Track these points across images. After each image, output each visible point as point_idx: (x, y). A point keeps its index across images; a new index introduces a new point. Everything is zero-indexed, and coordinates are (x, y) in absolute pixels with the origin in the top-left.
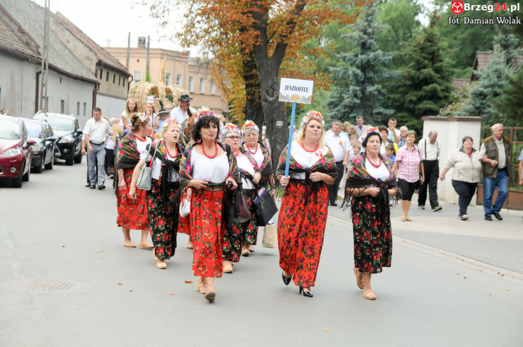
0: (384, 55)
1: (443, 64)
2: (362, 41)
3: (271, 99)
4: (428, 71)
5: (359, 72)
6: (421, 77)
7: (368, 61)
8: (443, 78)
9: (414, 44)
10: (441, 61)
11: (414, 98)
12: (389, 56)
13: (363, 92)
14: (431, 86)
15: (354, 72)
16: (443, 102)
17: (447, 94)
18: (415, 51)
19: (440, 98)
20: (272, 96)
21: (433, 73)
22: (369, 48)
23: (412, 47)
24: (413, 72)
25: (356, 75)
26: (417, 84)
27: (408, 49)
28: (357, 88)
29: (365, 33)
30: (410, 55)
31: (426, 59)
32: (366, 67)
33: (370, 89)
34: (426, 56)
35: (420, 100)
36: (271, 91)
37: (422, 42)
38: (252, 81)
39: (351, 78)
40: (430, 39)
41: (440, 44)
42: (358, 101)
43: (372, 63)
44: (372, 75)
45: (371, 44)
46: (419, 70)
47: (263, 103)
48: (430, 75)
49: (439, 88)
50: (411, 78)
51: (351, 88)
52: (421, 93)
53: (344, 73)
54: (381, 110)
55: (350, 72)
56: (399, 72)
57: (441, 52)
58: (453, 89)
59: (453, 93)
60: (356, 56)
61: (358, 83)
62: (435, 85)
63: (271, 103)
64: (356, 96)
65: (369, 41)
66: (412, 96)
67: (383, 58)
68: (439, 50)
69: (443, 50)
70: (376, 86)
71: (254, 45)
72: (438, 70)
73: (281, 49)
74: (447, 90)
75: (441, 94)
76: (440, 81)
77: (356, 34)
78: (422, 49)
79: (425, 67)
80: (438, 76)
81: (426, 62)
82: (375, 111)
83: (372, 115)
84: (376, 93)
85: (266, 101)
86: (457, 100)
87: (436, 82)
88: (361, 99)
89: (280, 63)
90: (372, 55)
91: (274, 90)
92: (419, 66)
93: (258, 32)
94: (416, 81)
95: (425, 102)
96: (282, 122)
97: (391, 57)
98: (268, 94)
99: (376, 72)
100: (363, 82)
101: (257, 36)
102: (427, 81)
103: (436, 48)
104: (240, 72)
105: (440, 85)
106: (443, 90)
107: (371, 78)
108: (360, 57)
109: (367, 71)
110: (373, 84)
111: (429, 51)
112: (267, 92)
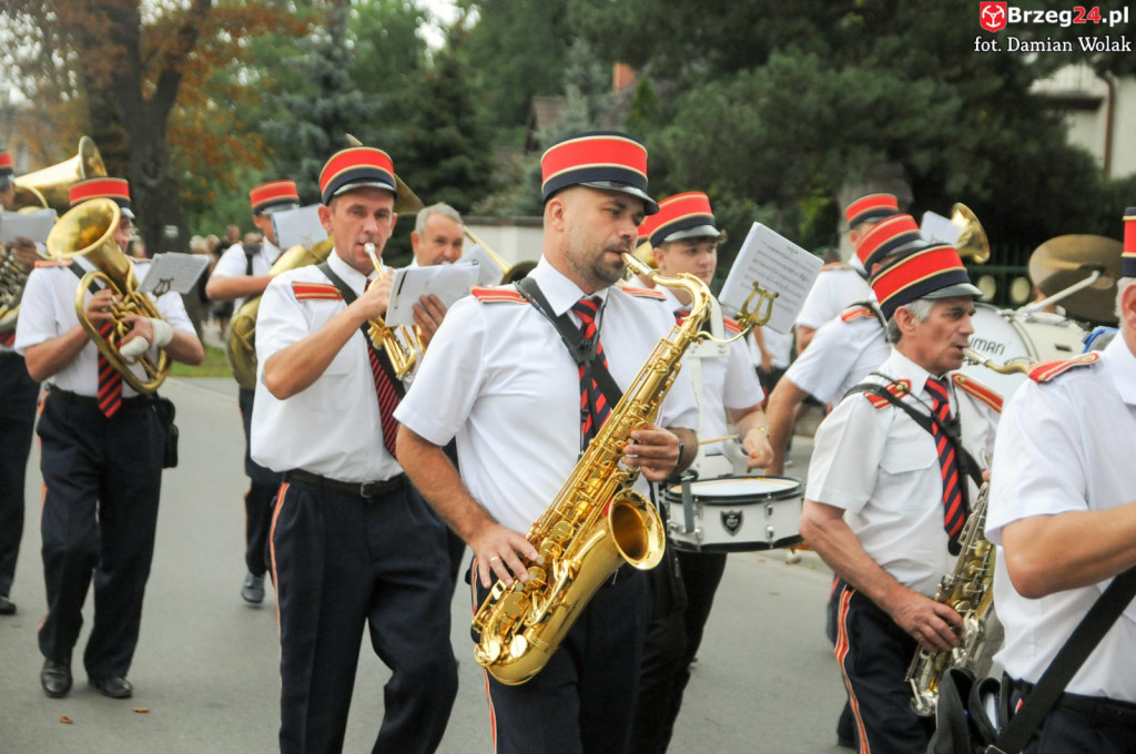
0: (366, 100)
1: (476, 119)
2: (324, 72)
3: (152, 183)
4: (449, 133)
5: (318, 132)
6: (437, 143)
7: (337, 110)
8: (476, 145)
9: (422, 80)
10: (472, 113)
11: (424, 184)
12: (378, 102)
14: (455, 160)
15: (309, 132)
17: (484, 176)
18: (424, 94)
19: (472, 184)
20: (154, 176)
21: (458, 136)
22: (337, 87)
23: (418, 87)
25: (313, 139)
26: (429, 155)
27: (408, 91)
28: (316, 163)
29: (329, 56)
30: (415, 101)
31: (443, 108)
32: (331, 122)
34: (445, 102)
35: (436, 186)
36: (151, 166)
37: (437, 76)
39: (305, 143)
40: (449, 69)
41: (469, 82)
43: (344, 114)
45: (340, 77)
46: (432, 129)
48: (453, 139)
49: (469, 164)
50: (418, 145)
52: (437, 173)
53: (291, 134)
55: (303, 133)
58: (494, 167)
59: (495, 175)
60: (313, 101)
61: (318, 153)
62: (463, 158)
63: (152, 191)
65: (337, 73)
67: (362, 106)
68: (467, 92)
69: (476, 92)
71: (114, 75)
72: (467, 131)
73: (170, 85)
74: (486, 169)
75: (473, 176)
76: (472, 151)
77: (312, 58)
78: (437, 91)
79: (443, 124)
80: (468, 141)
81: (446, 116)
86: (502, 188)
87: (464, 153)
89: (166, 112)
90: (342, 99)
91: (157, 164)
92: (432, 123)
93: (121, 49)
94: (427, 151)
95: (444, 190)
96: (175, 228)
97: (379, 105)
98: (146, 173)
101: (119, 57)
102: (448, 151)
103: (462, 88)
105: (471, 157)
106: (477, 169)
108: (320, 102)
111: (448, 92)
112: (145, 170)
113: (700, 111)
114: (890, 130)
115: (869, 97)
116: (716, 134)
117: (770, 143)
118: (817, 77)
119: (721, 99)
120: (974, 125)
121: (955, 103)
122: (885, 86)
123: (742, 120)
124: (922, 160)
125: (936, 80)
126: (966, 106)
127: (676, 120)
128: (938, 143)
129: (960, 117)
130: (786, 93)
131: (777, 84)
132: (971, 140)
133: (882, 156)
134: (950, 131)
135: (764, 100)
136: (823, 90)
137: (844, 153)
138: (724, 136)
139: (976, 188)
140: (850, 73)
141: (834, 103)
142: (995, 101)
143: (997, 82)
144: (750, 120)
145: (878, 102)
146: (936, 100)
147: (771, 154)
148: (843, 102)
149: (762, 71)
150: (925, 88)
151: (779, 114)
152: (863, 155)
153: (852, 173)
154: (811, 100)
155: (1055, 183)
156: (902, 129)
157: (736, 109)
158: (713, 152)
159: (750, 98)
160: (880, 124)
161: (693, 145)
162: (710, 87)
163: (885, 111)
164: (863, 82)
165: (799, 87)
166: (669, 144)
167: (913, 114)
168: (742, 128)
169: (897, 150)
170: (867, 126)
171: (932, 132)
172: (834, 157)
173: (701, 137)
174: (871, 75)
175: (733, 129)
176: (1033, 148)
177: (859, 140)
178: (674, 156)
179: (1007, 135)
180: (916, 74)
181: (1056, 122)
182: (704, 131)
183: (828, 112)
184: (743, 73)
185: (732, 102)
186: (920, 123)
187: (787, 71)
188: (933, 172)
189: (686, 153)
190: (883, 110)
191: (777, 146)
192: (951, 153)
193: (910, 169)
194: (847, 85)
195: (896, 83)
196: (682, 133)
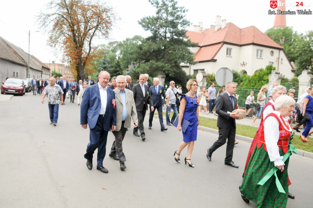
1: (121, 67)
3: (83, 75)
4: (118, 69)
7: (105, 67)
12: (110, 65)
21: (119, 69)
22: (105, 64)
24: (115, 69)
27: (114, 64)
29: (104, 60)
38: (78, 71)
40: (118, 62)
41: (120, 63)
47: (81, 76)
50: (114, 70)
52: (116, 74)
56: (112, 69)
57: (121, 65)
58: (123, 73)
62: (119, 72)
63: (83, 76)
65: (105, 62)
67: (108, 66)
71: (78, 63)
72: (120, 69)
73: (85, 64)
76: (121, 71)
77: (102, 61)
78: (117, 64)
79: (117, 68)
85: (81, 75)
89: (84, 67)
90: (106, 65)
92: (116, 68)
93: (79, 60)
101: (79, 61)
102: (118, 71)
104: (76, 69)
106: (121, 73)
108: (103, 66)
111: (118, 65)
112: (82, 73)
115: (160, 65)
116: (144, 69)
118: (155, 63)
119: (144, 65)
120: (172, 69)
121: (170, 66)
124: (166, 72)
128: (168, 70)
129: (171, 68)
130: (152, 65)
132: (172, 70)
133: (162, 72)
134: (169, 69)
135: (149, 66)
136: (156, 65)
137: (158, 72)
139: (172, 75)
140: (159, 63)
141: (157, 66)
142: (174, 66)
143: (174, 64)
144: (147, 68)
145: (161, 66)
146: (168, 66)
147: (150, 72)
149: (149, 62)
150: (167, 65)
151: (151, 67)
152: (160, 72)
153: (159, 74)
154: (154, 66)
155: (181, 75)
156: (164, 69)
159: (147, 65)
160: (162, 68)
162: (143, 64)
163: (163, 67)
164: (160, 64)
165: (153, 64)
166: (139, 70)
167: (165, 67)
170: (161, 69)
171: (167, 69)
172: (157, 72)
174: (161, 63)
176: (178, 71)
177: (160, 70)
179: (175, 70)
180: (166, 63)
181: (181, 68)
183: (156, 67)
184: (147, 63)
186: (166, 68)
187: (152, 62)
188: (168, 74)
189: (140, 71)
190: (162, 67)
191: (150, 71)
192: (170, 72)
193: (165, 73)
194: (158, 64)
195: (164, 64)
196: (140, 69)
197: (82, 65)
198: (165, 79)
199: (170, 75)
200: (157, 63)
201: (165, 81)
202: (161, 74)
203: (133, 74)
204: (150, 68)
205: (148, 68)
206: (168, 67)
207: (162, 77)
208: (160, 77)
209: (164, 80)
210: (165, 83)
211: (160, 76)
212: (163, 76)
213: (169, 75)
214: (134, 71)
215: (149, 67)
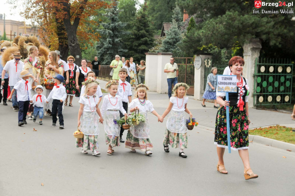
0: (122, 24)
2: (112, 17)
3: (73, 45)
4: (143, 32)
5: (111, 32)
6: (140, 34)
7: (115, 26)
8: (150, 35)
9: (136, 19)
10: (149, 27)
13: (113, 41)
14: (144, 38)
15: (109, 32)
16: (150, 46)
17: (152, 42)
18: (137, 22)
19: (148, 44)
20: (74, 44)
21: (145, 32)
22: (115, 21)
23: (135, 20)
24: (136, 32)
26: (138, 37)
28: (110, 39)
29: (113, 13)
30: (135, 24)
31: (142, 26)
32: (114, 29)
33: (117, 40)
34: (142, 24)
35: (140, 45)
37: (140, 18)
38: (62, 36)
39: (107, 35)
40: (143, 16)
41: (148, 19)
42: (111, 46)
43: (117, 28)
44: (117, 33)
45: (116, 18)
46: (139, 31)
47: (69, 47)
48: (144, 33)
49: (148, 39)
50: (135, 35)
51: (108, 39)
52: (140, 42)
53: (104, 32)
54: (122, 50)
55: (107, 32)
56: (130, 32)
57: (148, 23)
58: (154, 40)
59: (154, 42)
60: (110, 24)
61: (111, 37)
62: (146, 38)
63: (73, 47)
64: (110, 43)
66: (136, 43)
67: (122, 25)
68: (147, 22)
69: (149, 21)
70: (119, 39)
71: (64, 19)
72: (147, 31)
73: (77, 21)
74: (152, 40)
75: (149, 42)
76: (149, 36)
77: (109, 14)
78: (140, 21)
79: (141, 30)
80: (148, 34)
81: (142, 27)
82: (119, 50)
83: (117, 52)
84: (119, 42)
85: (71, 46)
86: (156, 45)
87: (146, 37)
88: (112, 45)
89: (77, 27)
90: (117, 24)
91: (74, 40)
92: (139, 29)
93: (66, 12)
94: (138, 36)
95: (142, 46)
96: (79, 56)
97: (126, 25)
98: (72, 42)
99: (119, 32)
100: (113, 37)
101: (65, 14)
102: (143, 36)
103: (146, 21)
104: (56, 32)
105: (149, 38)
106: (150, 41)
107: (117, 34)
109: (114, 31)
110: (117, 38)
111: (143, 22)
113: (209, 26)
114: (256, 30)
115: (251, 22)
116: (213, 32)
117: (226, 34)
118: (238, 17)
119: (214, 23)
120: (277, 28)
121: (272, 23)
122: (255, 19)
123: (219, 28)
124: (264, 37)
125: (268, 18)
126: (275, 24)
127: (203, 28)
128: (268, 33)
129: (273, 26)
131: (228, 19)
132: (276, 32)
133: (254, 36)
134: (271, 30)
135: (224, 23)
136: (239, 20)
137: (244, 36)
138: (215, 32)
139: (278, 44)
140: (246, 16)
141: (242, 24)
144: (221, 28)
145: (253, 23)
146: (267, 23)
147: (226, 36)
148: (244, 23)
150: (265, 19)
151: (229, 26)
152: (249, 36)
153: (247, 41)
154: (236, 23)
156: (259, 30)
157: (218, 25)
158: (212, 36)
159: (221, 23)
160: (254, 29)
161: (207, 34)
162: (211, 20)
165: (233, 19)
166: (201, 34)
167: (262, 26)
168: (219, 30)
169: (258, 35)
170: (251, 29)
171: (267, 30)
172: (242, 37)
173: (209, 32)
175: (217, 30)
176: (292, 34)
177: (248, 33)
178: (202, 37)
179: (285, 31)
182: (209, 31)
183: (240, 26)
185: (216, 24)
186: (263, 28)
187: (230, 16)
188: (266, 41)
189: (205, 36)
190: (254, 25)
191: (228, 34)
192: (271, 35)
193: (261, 40)
194: (245, 19)
195: (257, 18)
196: (204, 31)
197: (72, 23)
198: (261, 53)
199: (272, 43)
200: (242, 18)
201: (260, 57)
202: (251, 41)
203: (187, 44)
204: (226, 28)
205: (223, 29)
206: (269, 25)
207: (253, 49)
208: (249, 48)
209: (257, 55)
210: (260, 62)
211: (249, 44)
212: (255, 47)
213: (269, 43)
214: (187, 37)
215: (224, 27)
